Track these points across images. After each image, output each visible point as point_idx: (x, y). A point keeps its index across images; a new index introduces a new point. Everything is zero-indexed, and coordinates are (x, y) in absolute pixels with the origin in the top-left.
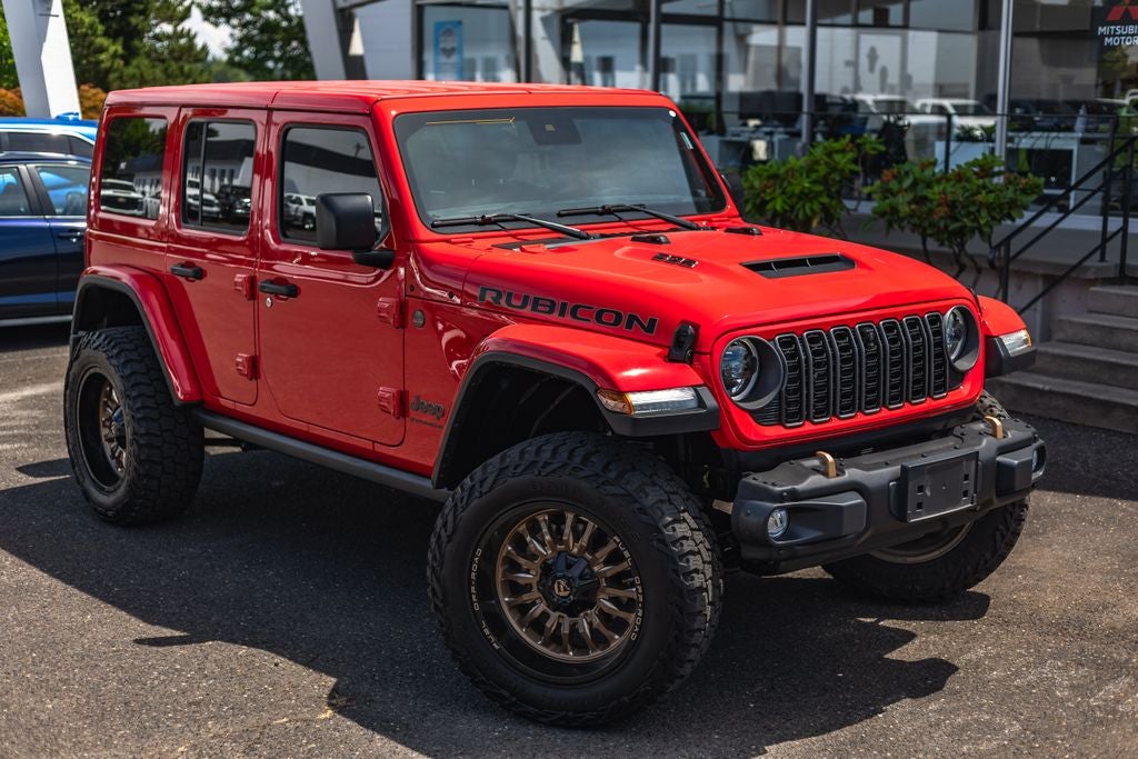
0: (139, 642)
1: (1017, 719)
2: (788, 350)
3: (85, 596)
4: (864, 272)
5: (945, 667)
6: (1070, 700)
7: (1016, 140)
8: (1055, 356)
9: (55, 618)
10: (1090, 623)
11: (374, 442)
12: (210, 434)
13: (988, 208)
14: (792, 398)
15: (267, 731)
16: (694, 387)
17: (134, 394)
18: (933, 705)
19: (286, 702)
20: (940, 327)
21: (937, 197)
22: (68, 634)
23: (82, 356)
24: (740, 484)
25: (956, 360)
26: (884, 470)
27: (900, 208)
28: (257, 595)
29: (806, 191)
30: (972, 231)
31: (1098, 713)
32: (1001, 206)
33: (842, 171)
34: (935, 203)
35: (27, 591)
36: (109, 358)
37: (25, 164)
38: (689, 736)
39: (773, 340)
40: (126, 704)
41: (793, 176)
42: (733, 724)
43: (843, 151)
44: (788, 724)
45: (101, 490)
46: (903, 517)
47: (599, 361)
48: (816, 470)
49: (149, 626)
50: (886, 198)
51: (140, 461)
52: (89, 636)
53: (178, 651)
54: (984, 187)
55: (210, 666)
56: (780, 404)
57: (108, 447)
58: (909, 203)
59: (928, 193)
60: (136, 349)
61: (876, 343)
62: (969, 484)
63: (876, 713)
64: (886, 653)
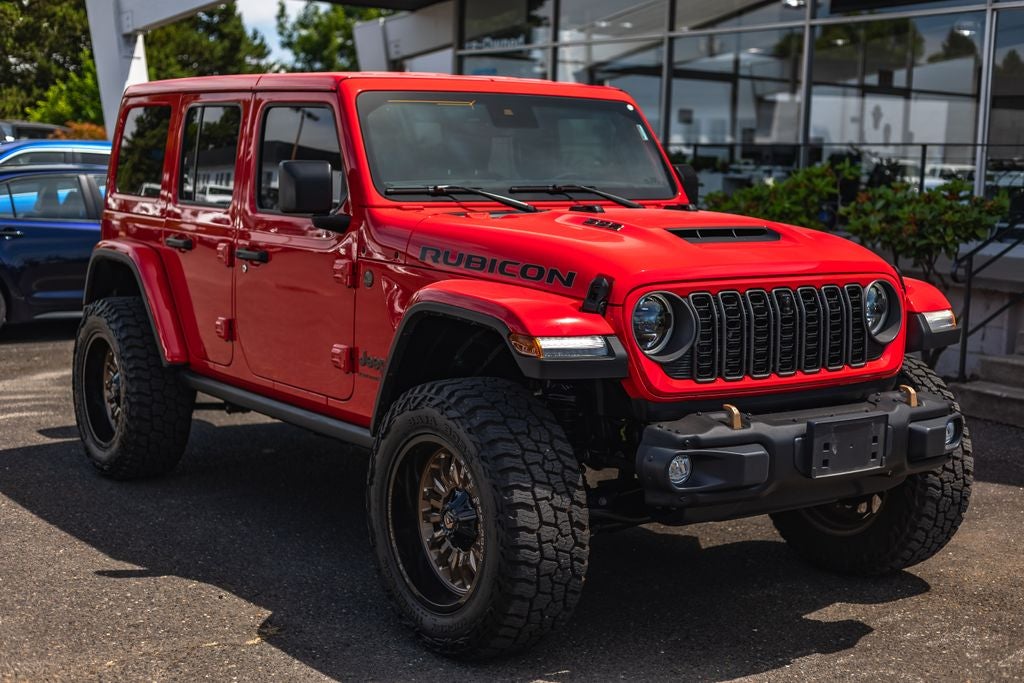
0: (100, 573)
1: (922, 675)
2: (702, 308)
3: (63, 534)
4: (788, 243)
5: (860, 627)
6: (979, 661)
7: (996, 179)
8: (1013, 367)
9: (30, 551)
10: (1012, 596)
11: (328, 397)
12: (202, 398)
13: (954, 229)
14: (705, 354)
15: (195, 652)
16: (605, 336)
17: (128, 355)
18: (841, 660)
19: (220, 629)
20: (860, 298)
21: (906, 216)
22: (37, 563)
23: (88, 322)
24: (645, 431)
25: (877, 334)
26: (791, 426)
27: (871, 226)
28: (222, 540)
29: (787, 211)
30: (939, 248)
31: (1004, 674)
32: (966, 226)
33: (820, 194)
34: (905, 222)
35: (13, 528)
36: (109, 323)
37: (85, 174)
38: (596, 675)
39: (687, 297)
40: (70, 623)
41: (775, 198)
42: (641, 666)
43: (823, 176)
44: (694, 670)
45: (99, 445)
46: (808, 474)
47: (516, 310)
48: (722, 422)
49: (113, 561)
50: (859, 217)
51: (130, 418)
52: (57, 566)
53: (134, 581)
54: (951, 207)
55: (160, 596)
56: (692, 359)
57: (109, 407)
58: (880, 222)
59: (899, 213)
60: (134, 315)
61: (793, 308)
62: (878, 447)
63: (783, 664)
64: (806, 613)
